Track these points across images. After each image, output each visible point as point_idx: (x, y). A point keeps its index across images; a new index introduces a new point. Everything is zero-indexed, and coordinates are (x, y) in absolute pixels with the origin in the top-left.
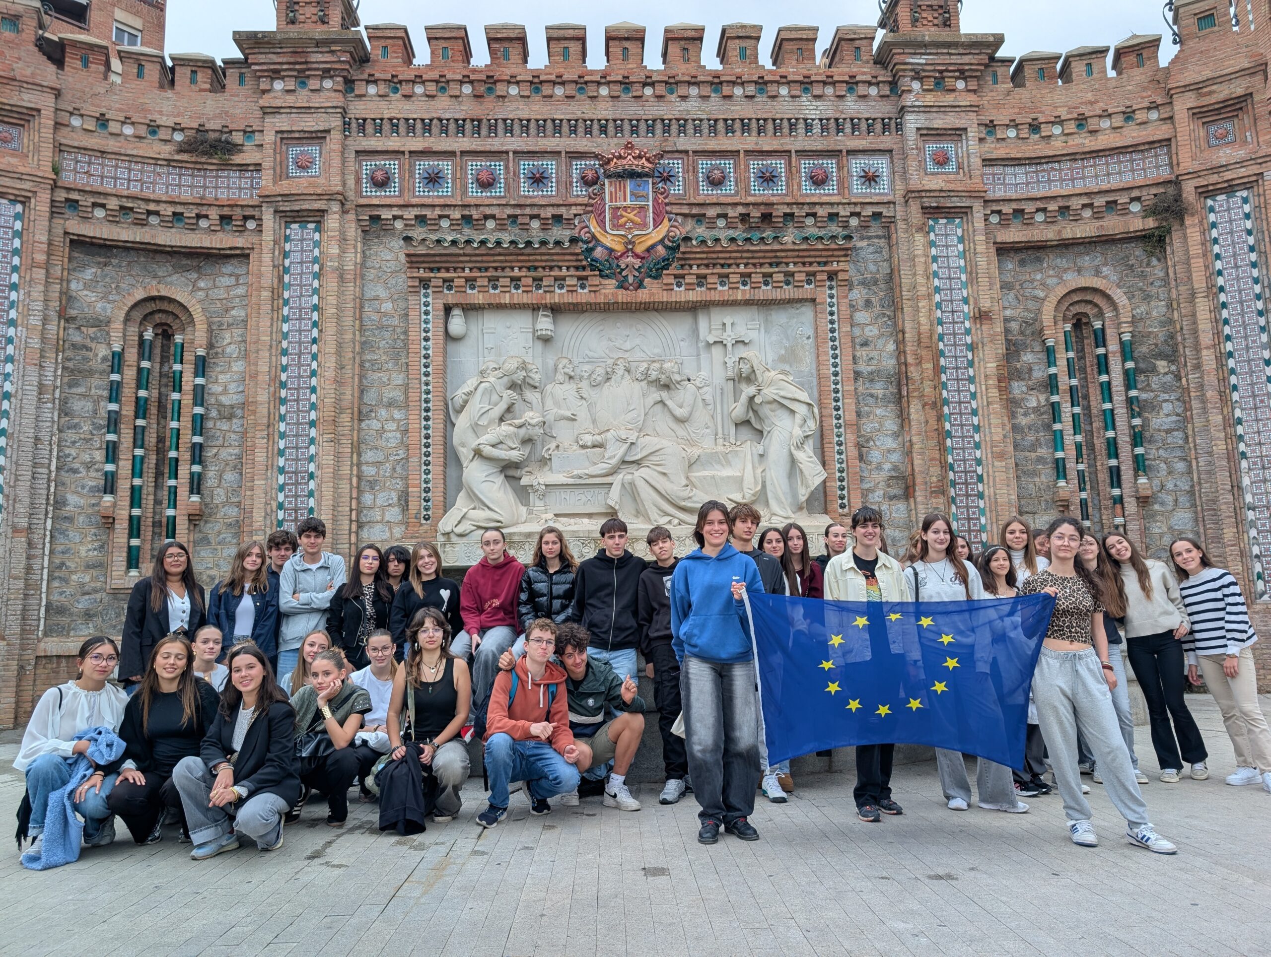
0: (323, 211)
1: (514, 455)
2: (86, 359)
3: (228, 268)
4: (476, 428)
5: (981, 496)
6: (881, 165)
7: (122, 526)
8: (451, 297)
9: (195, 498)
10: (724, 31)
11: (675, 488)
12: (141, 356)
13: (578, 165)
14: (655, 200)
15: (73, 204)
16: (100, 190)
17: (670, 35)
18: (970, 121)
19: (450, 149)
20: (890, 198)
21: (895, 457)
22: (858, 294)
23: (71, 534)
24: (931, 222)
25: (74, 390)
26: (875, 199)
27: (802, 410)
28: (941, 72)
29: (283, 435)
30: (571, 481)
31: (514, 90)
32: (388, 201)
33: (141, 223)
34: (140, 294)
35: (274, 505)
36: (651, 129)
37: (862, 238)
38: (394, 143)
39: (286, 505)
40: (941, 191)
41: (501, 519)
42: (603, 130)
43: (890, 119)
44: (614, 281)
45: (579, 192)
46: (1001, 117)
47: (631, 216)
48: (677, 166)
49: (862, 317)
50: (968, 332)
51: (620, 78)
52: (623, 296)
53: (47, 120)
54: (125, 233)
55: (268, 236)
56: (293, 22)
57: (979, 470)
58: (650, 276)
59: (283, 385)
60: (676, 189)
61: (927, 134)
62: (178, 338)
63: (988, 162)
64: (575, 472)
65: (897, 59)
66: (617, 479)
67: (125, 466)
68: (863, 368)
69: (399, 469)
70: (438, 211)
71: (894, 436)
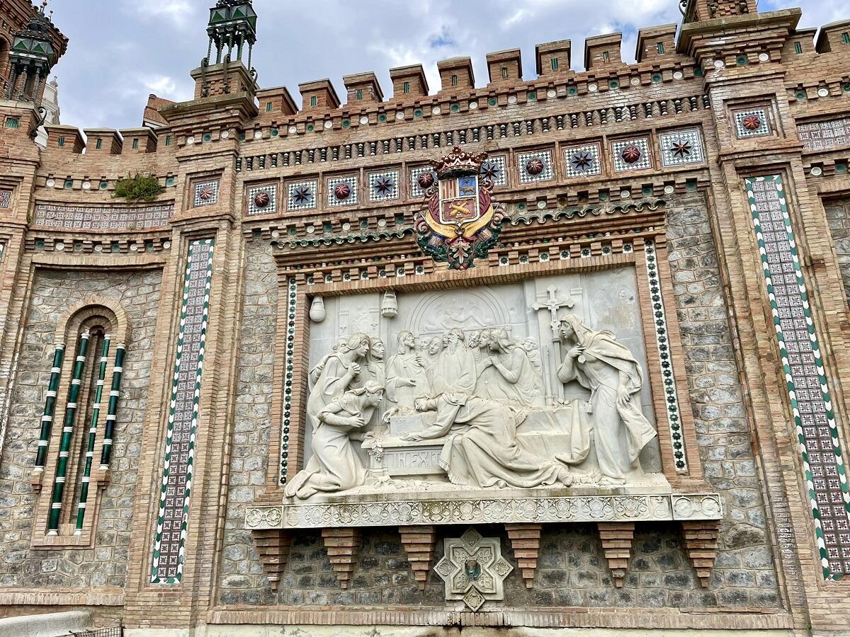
0: (216, 229)
1: (354, 421)
2: (37, 358)
3: (148, 280)
4: (325, 398)
5: (837, 451)
6: (692, 137)
7: (47, 492)
8: (311, 288)
9: (104, 467)
10: (537, 49)
11: (502, 449)
12: (77, 353)
13: (417, 172)
14: (481, 192)
15: (40, 241)
16: (62, 230)
17: (491, 60)
18: (778, 87)
19: (314, 171)
20: (704, 164)
21: (735, 412)
22: (678, 255)
23: (9, 499)
24: (747, 181)
25: (26, 382)
26: (688, 168)
27: (624, 367)
28: (742, 49)
29: (173, 411)
30: (406, 444)
31: (364, 121)
32: (266, 217)
33: (89, 252)
34: (80, 305)
35: (161, 471)
36: (477, 136)
37: (679, 204)
38: (272, 172)
39: (171, 472)
40: (754, 151)
41: (338, 482)
42: (437, 142)
43: (697, 97)
44: (447, 263)
45: (417, 194)
46: (809, 80)
47: (460, 208)
48: (500, 162)
49: (683, 276)
50: (800, 281)
51: (449, 99)
52: (454, 275)
53: (27, 185)
54: (76, 260)
55: (175, 252)
56: (205, 96)
57: (832, 424)
58: (478, 256)
59: (177, 369)
60: (499, 182)
61: (735, 104)
62: (107, 337)
63: (801, 121)
64: (411, 435)
65: (697, 44)
66: (446, 441)
67: (55, 440)
68: (689, 323)
69: (264, 437)
70: (304, 221)
71: (731, 391)
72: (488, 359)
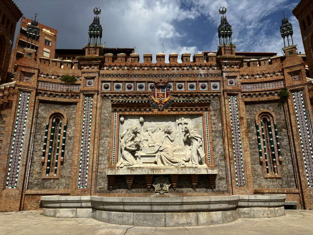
0: (94, 94)
1: (134, 149)
2: (41, 127)
3: (72, 106)
4: (125, 143)
5: (242, 160)
6: (218, 84)
7: (46, 164)
8: (121, 113)
9: (62, 158)
10: (182, 55)
11: (170, 157)
12: (52, 126)
13: (150, 84)
14: (167, 92)
15: (40, 93)
16: (46, 90)
17: (170, 56)
18: (237, 74)
19: (122, 80)
20: (220, 91)
21: (222, 150)
22: (212, 113)
23: (34, 166)
24: (229, 97)
25: (38, 133)
26: (216, 91)
27: (199, 139)
28: (231, 64)
29: (82, 144)
30: (146, 155)
31: (136, 68)
32: (108, 92)
33: (54, 97)
34: (53, 112)
35: (79, 159)
36: (166, 76)
37: (213, 100)
38: (110, 79)
39: (82, 160)
40: (231, 90)
41: (130, 163)
42: (155, 76)
43: (220, 74)
44: (157, 110)
45: (150, 90)
46: (245, 73)
47: (161, 95)
48: (171, 84)
49: (213, 118)
50: (238, 122)
51: (159, 65)
52: (159, 113)
53: (36, 75)
54: (51, 99)
55: (81, 100)
56: (89, 54)
57: (241, 154)
58: (165, 108)
59: (83, 132)
60: (171, 90)
61: (228, 77)
62: (61, 121)
63: (242, 84)
64: (147, 153)
65: (221, 61)
66: (157, 154)
67: (47, 150)
68: (214, 129)
69: (108, 152)
70: (119, 94)
71: (221, 145)
72: (166, 135)
